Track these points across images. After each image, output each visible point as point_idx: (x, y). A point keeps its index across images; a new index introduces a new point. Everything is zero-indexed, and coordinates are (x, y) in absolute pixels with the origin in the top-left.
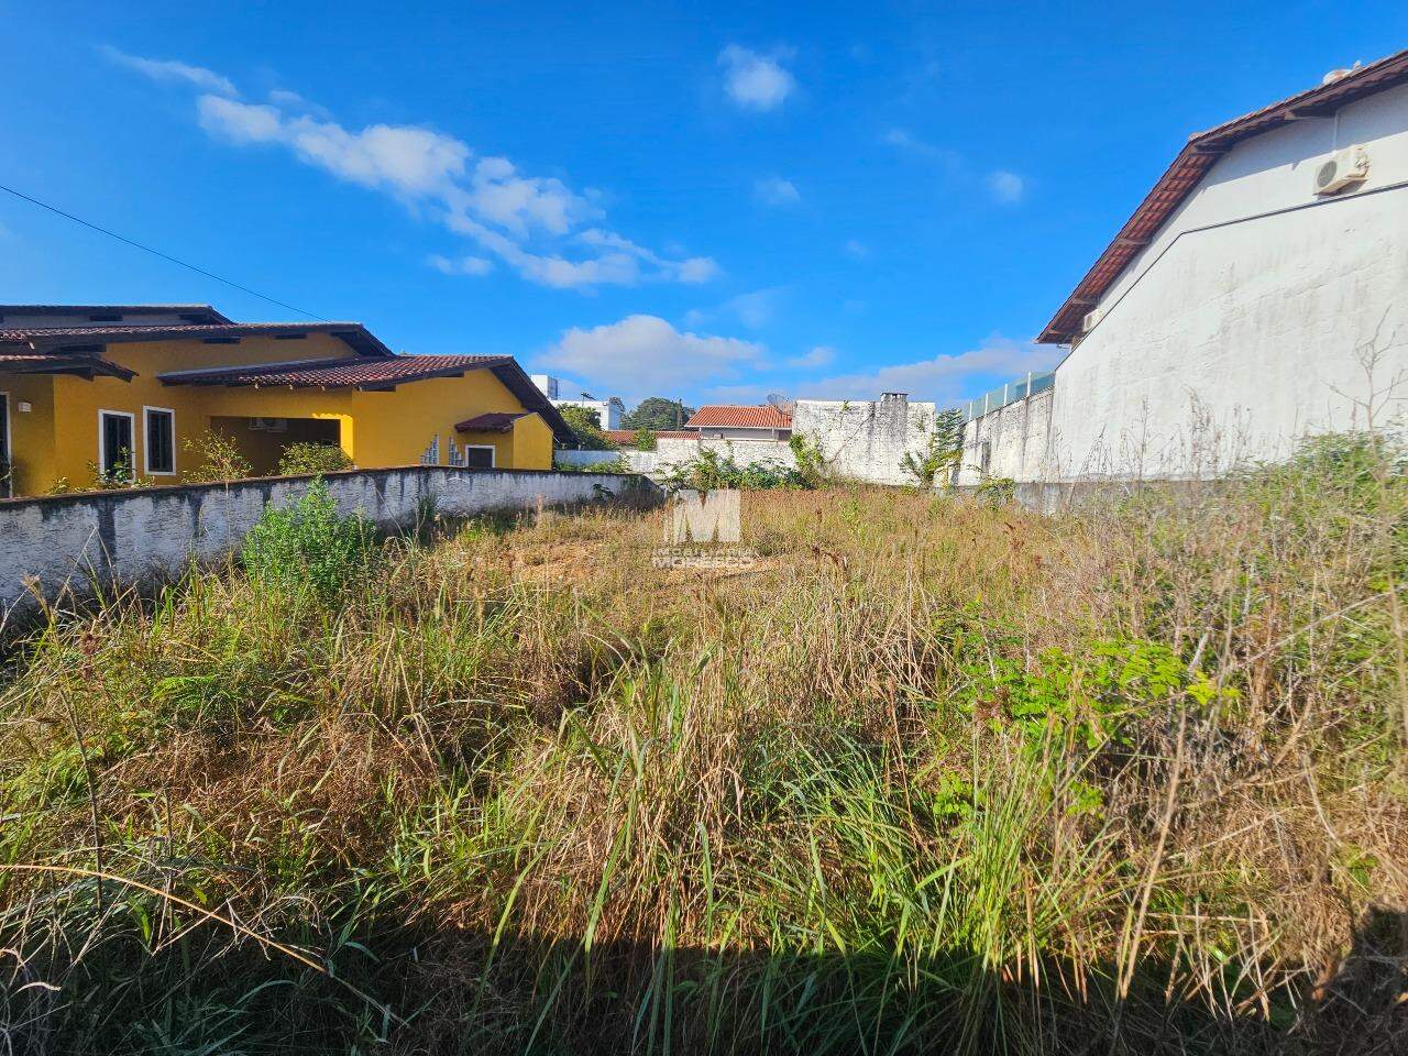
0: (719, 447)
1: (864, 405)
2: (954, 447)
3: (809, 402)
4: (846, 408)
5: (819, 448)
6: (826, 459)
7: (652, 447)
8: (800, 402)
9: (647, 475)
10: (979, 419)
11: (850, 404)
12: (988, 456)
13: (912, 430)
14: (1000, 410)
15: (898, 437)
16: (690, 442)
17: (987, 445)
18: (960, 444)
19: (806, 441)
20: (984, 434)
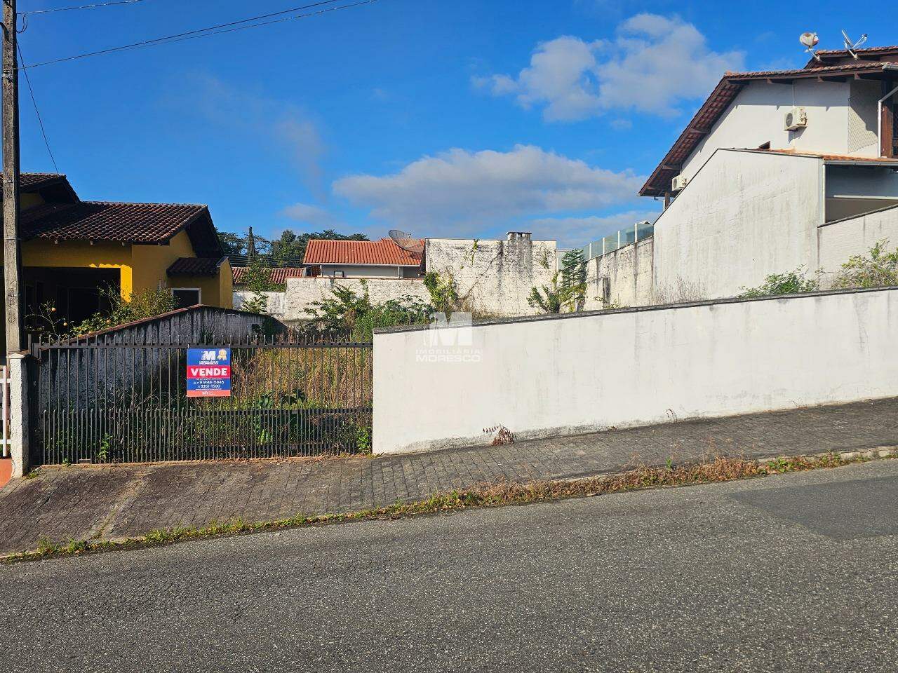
0: (353, 284)
1: (493, 244)
2: (577, 283)
3: (441, 241)
4: (477, 247)
5: (453, 286)
6: (461, 296)
7: (282, 287)
8: (432, 241)
9: (275, 317)
10: (599, 259)
11: (479, 243)
12: (608, 289)
13: (538, 267)
14: (615, 252)
15: (525, 274)
16: (322, 281)
17: (607, 281)
18: (583, 280)
19: (441, 279)
20: (603, 271)
